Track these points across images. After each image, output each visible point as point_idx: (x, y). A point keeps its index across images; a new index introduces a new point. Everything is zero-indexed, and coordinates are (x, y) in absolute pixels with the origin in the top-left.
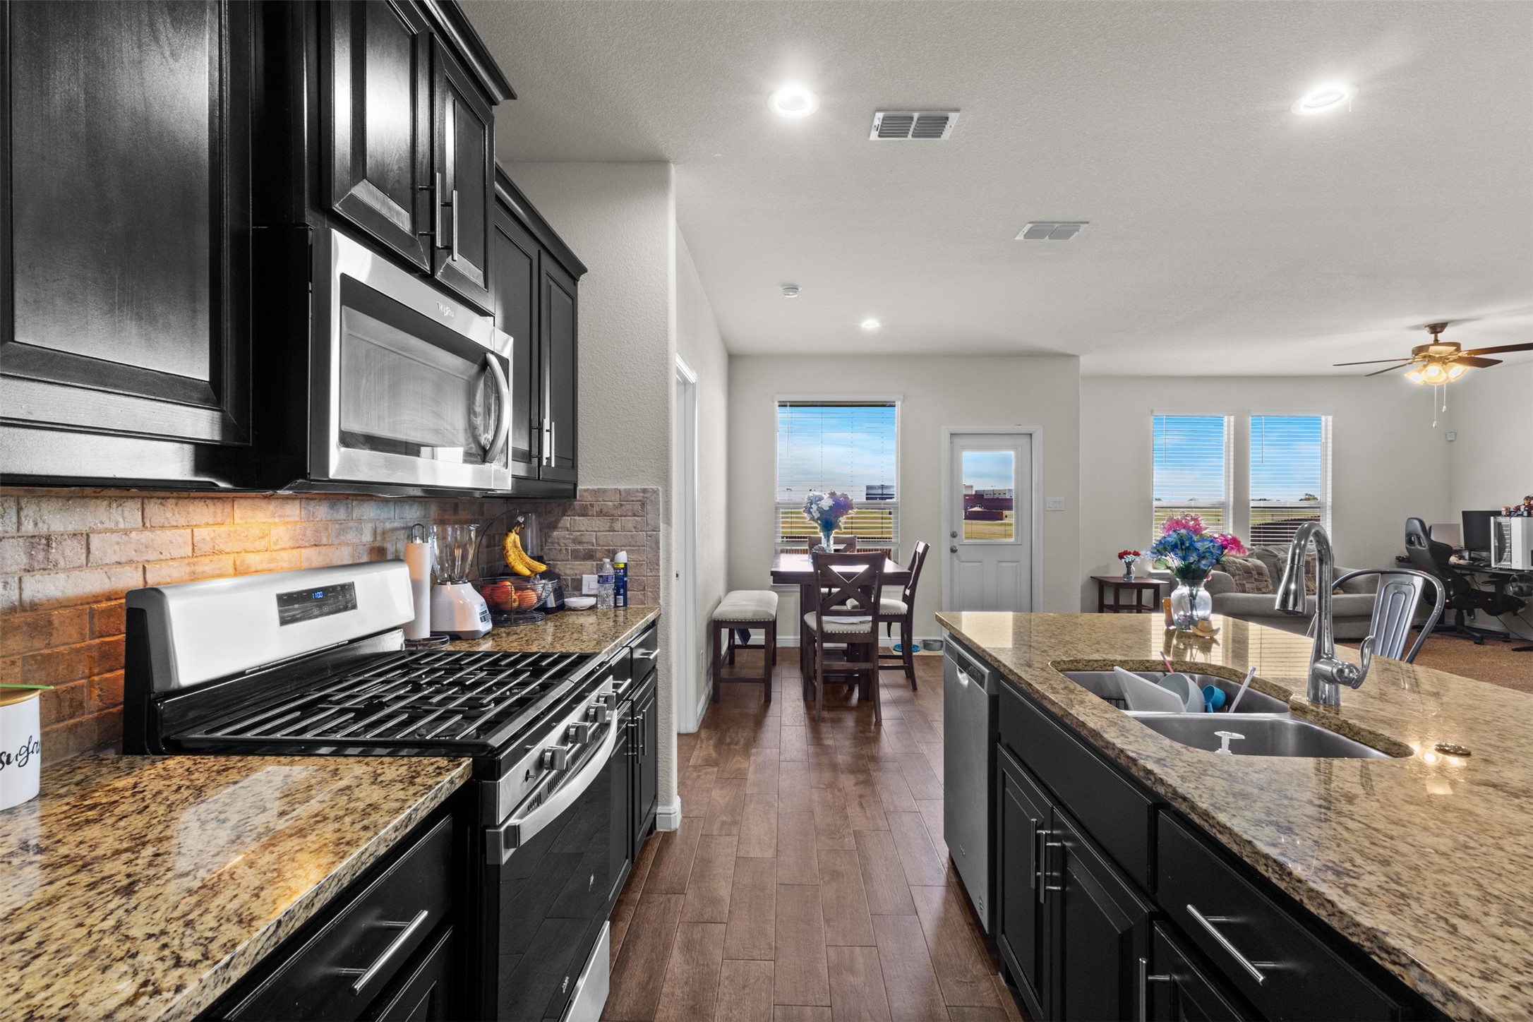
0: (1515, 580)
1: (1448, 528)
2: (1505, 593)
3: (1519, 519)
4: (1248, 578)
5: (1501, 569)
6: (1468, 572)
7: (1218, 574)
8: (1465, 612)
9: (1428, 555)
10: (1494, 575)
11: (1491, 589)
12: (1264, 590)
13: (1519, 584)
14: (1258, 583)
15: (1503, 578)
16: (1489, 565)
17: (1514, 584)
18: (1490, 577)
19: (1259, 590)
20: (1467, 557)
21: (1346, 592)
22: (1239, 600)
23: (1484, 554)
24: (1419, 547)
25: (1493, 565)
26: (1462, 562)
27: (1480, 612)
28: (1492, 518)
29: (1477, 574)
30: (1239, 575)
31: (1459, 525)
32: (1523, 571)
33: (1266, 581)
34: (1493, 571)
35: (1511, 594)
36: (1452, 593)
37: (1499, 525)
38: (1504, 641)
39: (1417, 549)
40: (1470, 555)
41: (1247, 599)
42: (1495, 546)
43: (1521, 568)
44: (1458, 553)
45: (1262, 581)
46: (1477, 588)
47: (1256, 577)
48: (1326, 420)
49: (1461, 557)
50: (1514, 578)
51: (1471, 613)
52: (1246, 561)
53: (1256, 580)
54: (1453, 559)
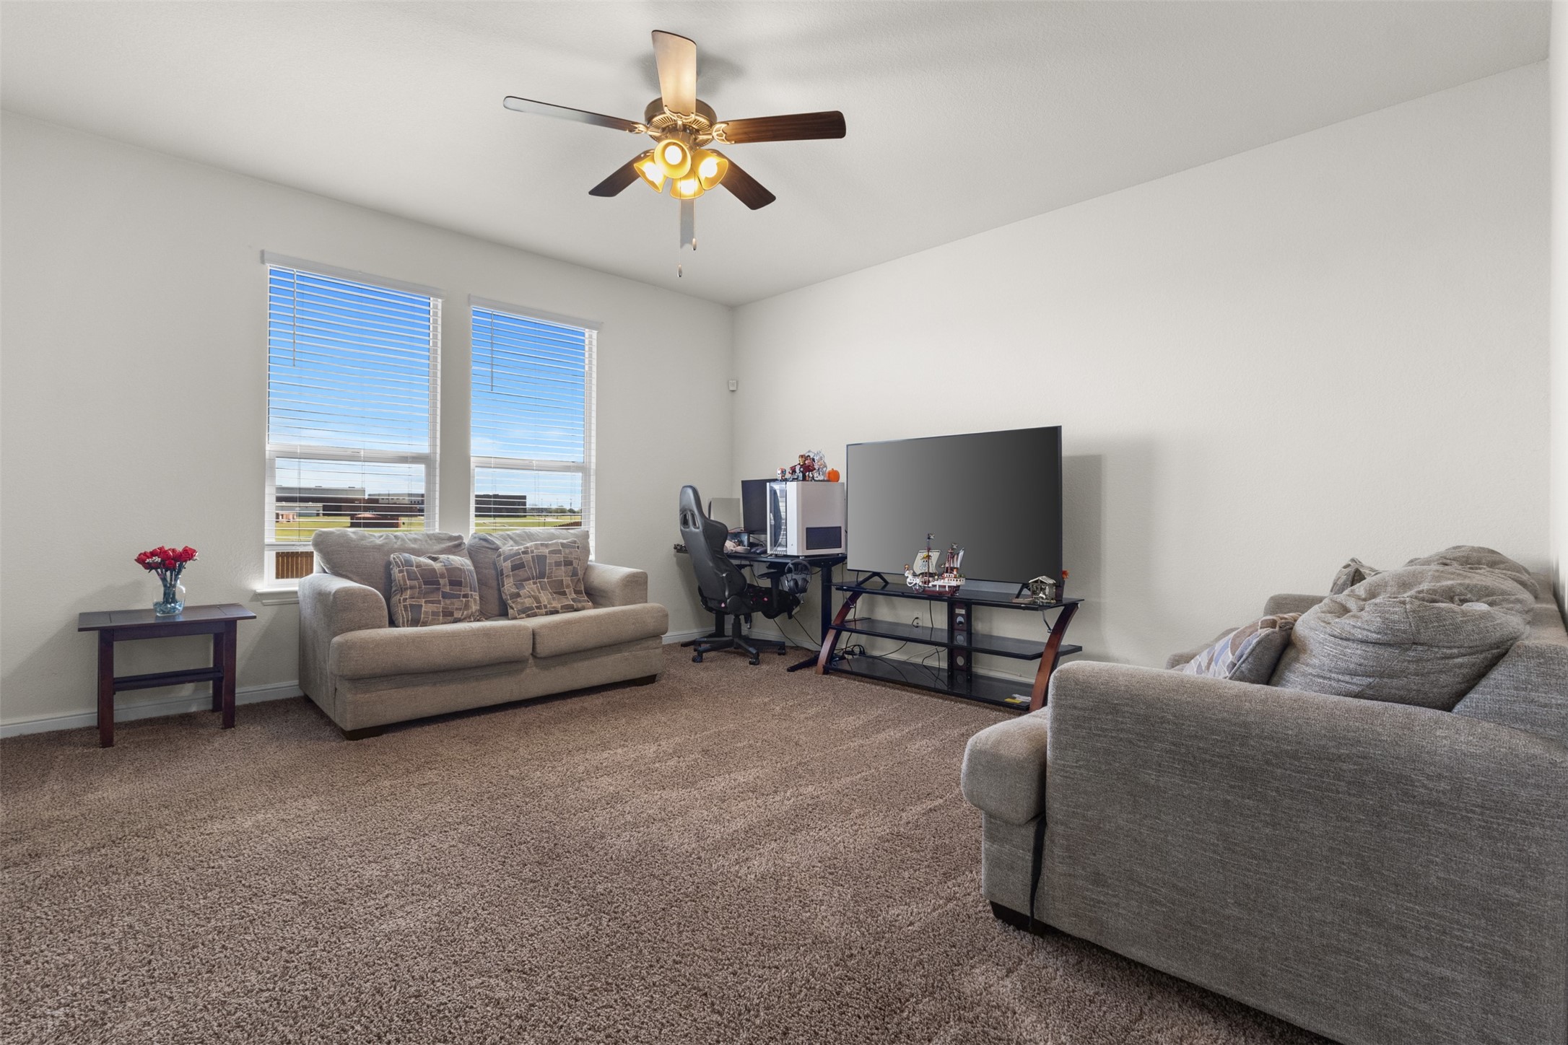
0: (790, 571)
1: (727, 503)
2: (780, 588)
3: (795, 483)
4: (433, 591)
5: (776, 555)
6: (747, 563)
7: (364, 590)
8: (742, 618)
9: (702, 539)
10: (772, 565)
11: (766, 583)
12: (457, 615)
13: (795, 577)
14: (448, 601)
15: (778, 568)
16: (765, 552)
17: (789, 576)
18: (768, 568)
19: (449, 616)
20: (746, 543)
21: (597, 604)
22: (379, 644)
23: (763, 536)
24: (693, 529)
25: (769, 552)
26: (740, 549)
27: (758, 616)
28: (768, 484)
29: (756, 564)
30: (412, 588)
31: (739, 499)
32: (798, 557)
33: (465, 596)
34: (769, 559)
35: (786, 589)
36: (727, 593)
37: (774, 493)
38: (779, 654)
39: (691, 532)
40: (749, 539)
41: (398, 641)
42: (771, 525)
43: (796, 554)
44: (736, 536)
45: (458, 597)
46: (756, 584)
47: (447, 589)
48: (591, 337)
49: (740, 543)
50: (790, 568)
51: (748, 619)
52: (435, 559)
53: (445, 596)
54: (730, 545)
